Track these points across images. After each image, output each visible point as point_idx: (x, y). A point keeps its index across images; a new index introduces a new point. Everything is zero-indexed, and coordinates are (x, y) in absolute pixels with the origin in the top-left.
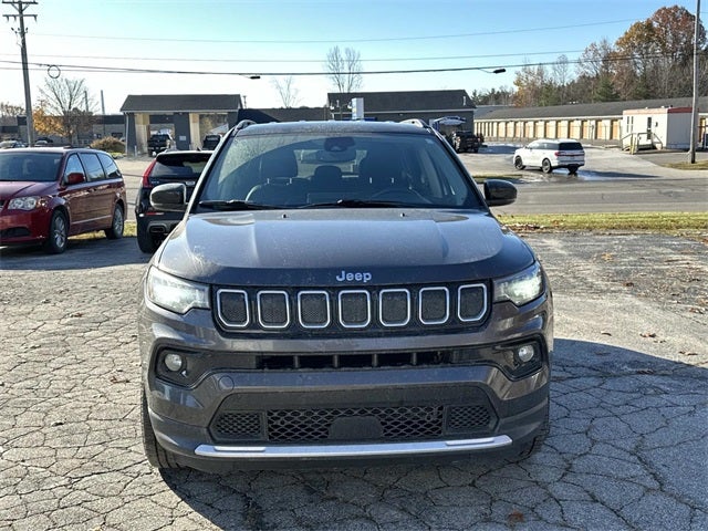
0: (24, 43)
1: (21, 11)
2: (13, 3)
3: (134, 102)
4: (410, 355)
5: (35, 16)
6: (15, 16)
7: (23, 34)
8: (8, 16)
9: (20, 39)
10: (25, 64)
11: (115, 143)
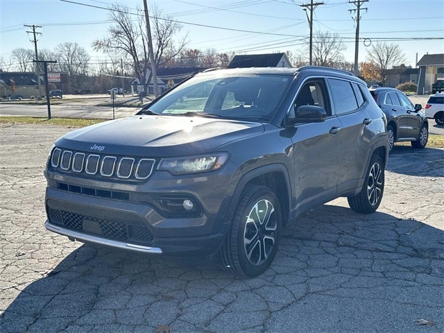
0: (358, 26)
1: (359, 6)
2: (354, 2)
3: (428, 59)
4: (110, 192)
5: (366, 9)
6: (355, 10)
7: (358, 20)
8: (351, 10)
9: (356, 23)
10: (357, 38)
11: (412, 86)
